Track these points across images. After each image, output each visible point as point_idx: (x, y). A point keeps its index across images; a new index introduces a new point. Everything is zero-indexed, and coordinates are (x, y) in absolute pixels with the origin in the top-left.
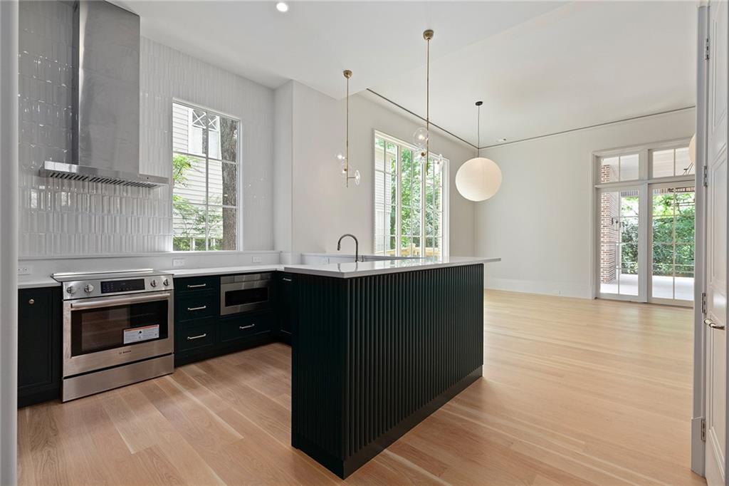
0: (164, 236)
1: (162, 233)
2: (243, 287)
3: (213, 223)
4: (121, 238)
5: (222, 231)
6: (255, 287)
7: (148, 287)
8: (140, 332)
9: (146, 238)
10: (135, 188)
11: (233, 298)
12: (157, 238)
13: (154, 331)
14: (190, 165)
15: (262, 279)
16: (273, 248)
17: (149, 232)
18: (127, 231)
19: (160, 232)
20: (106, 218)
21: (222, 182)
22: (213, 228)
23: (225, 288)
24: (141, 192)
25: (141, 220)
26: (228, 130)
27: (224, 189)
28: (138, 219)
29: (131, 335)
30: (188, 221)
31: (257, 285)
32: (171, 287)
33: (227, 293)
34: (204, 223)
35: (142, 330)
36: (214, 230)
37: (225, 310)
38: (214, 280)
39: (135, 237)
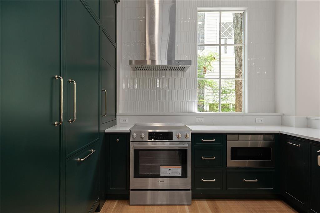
0: (192, 102)
1: (191, 100)
2: (249, 145)
3: (230, 94)
4: (169, 102)
5: (235, 99)
6: (259, 147)
7: (175, 138)
8: (170, 170)
9: (182, 103)
10: (176, 72)
11: (237, 153)
12: (188, 103)
13: (178, 171)
14: (215, 58)
15: (265, 139)
16: (275, 111)
17: (183, 99)
18: (172, 99)
19: (189, 99)
20: (161, 91)
21: (235, 66)
22: (229, 97)
23: (231, 144)
24: (179, 73)
25: (179, 91)
26: (238, 31)
27: (236, 71)
28: (178, 91)
29: (164, 171)
30: (216, 94)
31: (260, 144)
32: (190, 139)
33: (232, 149)
34: (225, 94)
35: (171, 168)
36: (231, 99)
37: (231, 163)
38: (222, 137)
39: (176, 103)
